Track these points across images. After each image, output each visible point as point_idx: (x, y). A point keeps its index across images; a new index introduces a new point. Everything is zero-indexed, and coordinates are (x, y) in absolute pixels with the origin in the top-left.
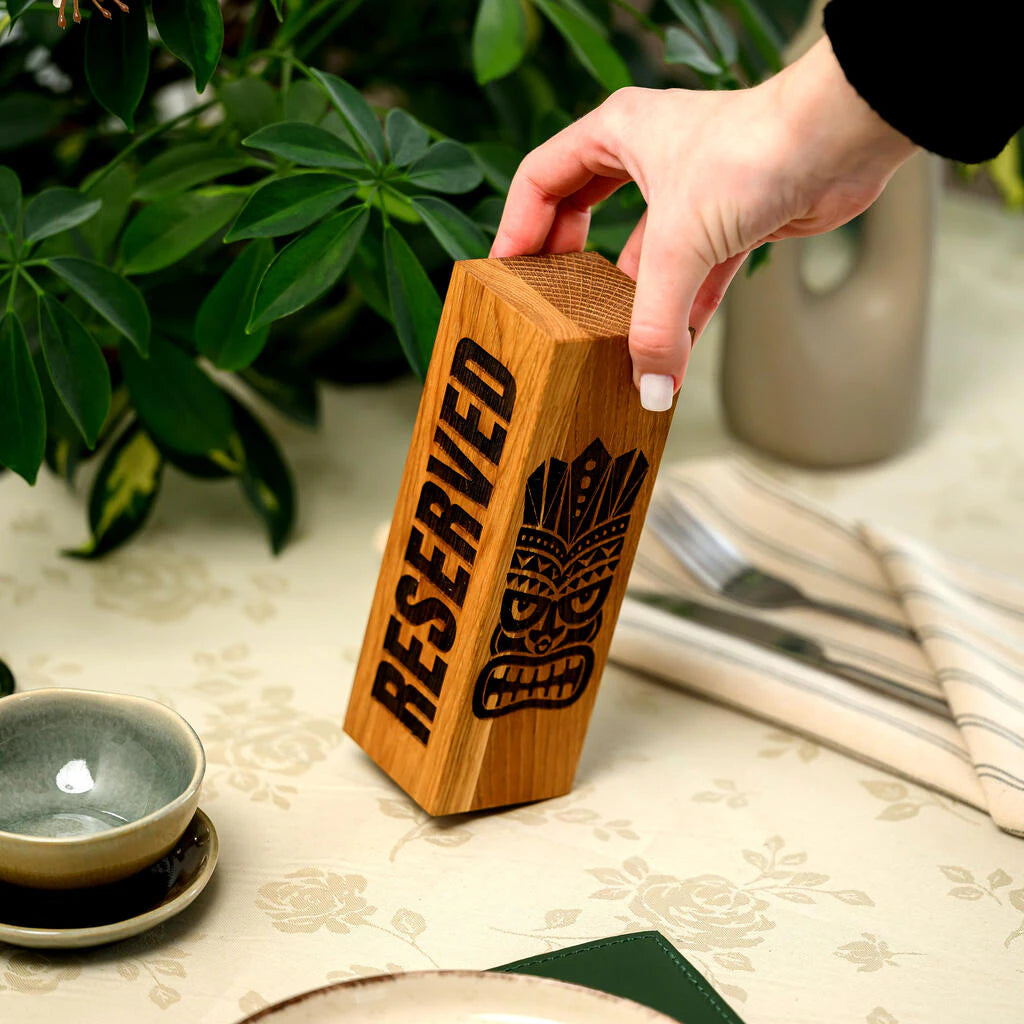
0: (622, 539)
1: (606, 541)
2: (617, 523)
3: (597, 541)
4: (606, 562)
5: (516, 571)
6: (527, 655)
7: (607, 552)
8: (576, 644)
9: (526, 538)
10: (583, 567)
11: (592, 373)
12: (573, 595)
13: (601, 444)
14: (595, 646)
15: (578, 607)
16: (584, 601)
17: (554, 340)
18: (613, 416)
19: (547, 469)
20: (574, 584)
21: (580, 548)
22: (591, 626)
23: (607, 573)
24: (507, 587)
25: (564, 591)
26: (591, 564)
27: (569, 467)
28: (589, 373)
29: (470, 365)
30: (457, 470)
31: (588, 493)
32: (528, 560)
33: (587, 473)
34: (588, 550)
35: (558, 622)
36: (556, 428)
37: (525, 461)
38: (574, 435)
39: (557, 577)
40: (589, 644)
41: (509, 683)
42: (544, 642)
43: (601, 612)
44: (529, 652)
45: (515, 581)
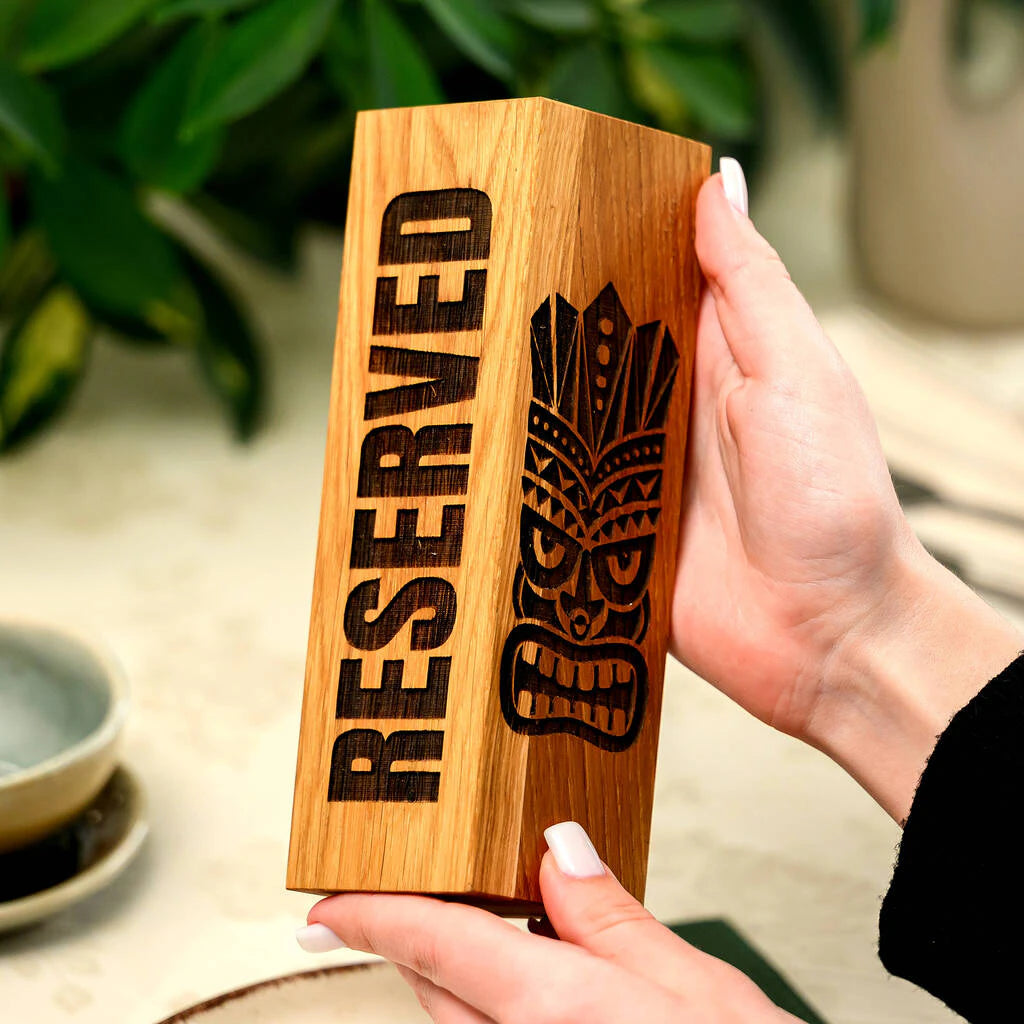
0: (659, 472)
2: (650, 442)
3: (628, 465)
4: (643, 505)
5: (532, 477)
7: (645, 490)
8: (622, 640)
9: (539, 423)
10: (617, 504)
11: (592, 168)
12: (608, 549)
13: (615, 294)
14: (646, 653)
15: (617, 573)
16: (623, 565)
19: (554, 310)
20: (608, 529)
21: (608, 468)
22: (637, 614)
23: (646, 526)
24: (523, 501)
25: (596, 537)
26: (624, 501)
27: (580, 319)
28: (588, 165)
29: (410, 227)
31: (608, 372)
32: (546, 463)
33: (603, 339)
34: (618, 475)
35: (595, 593)
37: (525, 287)
38: (581, 266)
39: (585, 507)
40: (638, 647)
41: (543, 677)
42: (580, 620)
43: (647, 592)
44: (564, 631)
45: (533, 493)
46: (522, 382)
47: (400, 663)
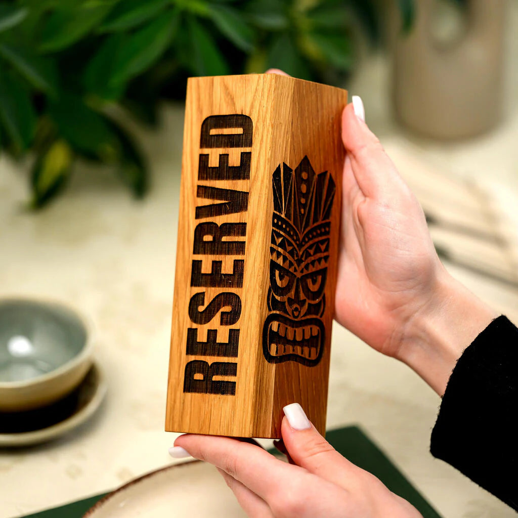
0: (328, 240)
1: (321, 238)
2: (324, 226)
3: (315, 237)
4: (322, 255)
5: (274, 247)
7: (322, 248)
8: (314, 316)
9: (277, 222)
10: (311, 255)
12: (307, 276)
13: (309, 161)
14: (324, 321)
15: (311, 286)
16: (314, 282)
19: (282, 170)
20: (307, 267)
21: (307, 240)
22: (320, 304)
23: (323, 264)
24: (271, 258)
25: (302, 271)
27: (293, 173)
29: (214, 132)
30: (219, 202)
31: (306, 196)
32: (280, 240)
33: (303, 181)
34: (311, 242)
35: (302, 296)
36: (283, 142)
37: (270, 160)
38: (293, 149)
39: (297, 258)
40: (321, 319)
41: (281, 337)
42: (296, 309)
43: (324, 294)
44: (289, 315)
45: (275, 254)
47: (215, 331)
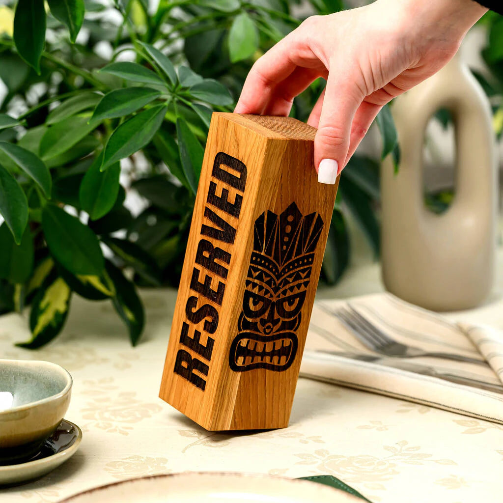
0: (311, 268)
1: (302, 268)
2: (307, 257)
3: (297, 267)
4: (302, 281)
5: (251, 279)
6: (259, 333)
7: (303, 275)
8: (287, 331)
9: (256, 259)
10: (290, 283)
11: (289, 161)
12: (284, 300)
13: (296, 206)
14: (298, 334)
15: (287, 308)
16: (290, 304)
17: (266, 138)
18: (302, 189)
19: (266, 217)
20: (284, 292)
21: (287, 270)
22: (295, 321)
23: (303, 288)
24: (246, 288)
25: (279, 296)
26: (293, 281)
27: (279, 218)
28: (287, 160)
29: (222, 167)
30: (217, 228)
31: (290, 235)
32: (258, 273)
33: (288, 223)
34: (291, 272)
35: (276, 316)
37: (253, 210)
38: (280, 198)
39: (274, 286)
40: (295, 333)
41: (249, 351)
42: (269, 327)
43: (301, 313)
44: (260, 332)
45: (250, 286)
46: (249, 245)
47: (200, 333)
